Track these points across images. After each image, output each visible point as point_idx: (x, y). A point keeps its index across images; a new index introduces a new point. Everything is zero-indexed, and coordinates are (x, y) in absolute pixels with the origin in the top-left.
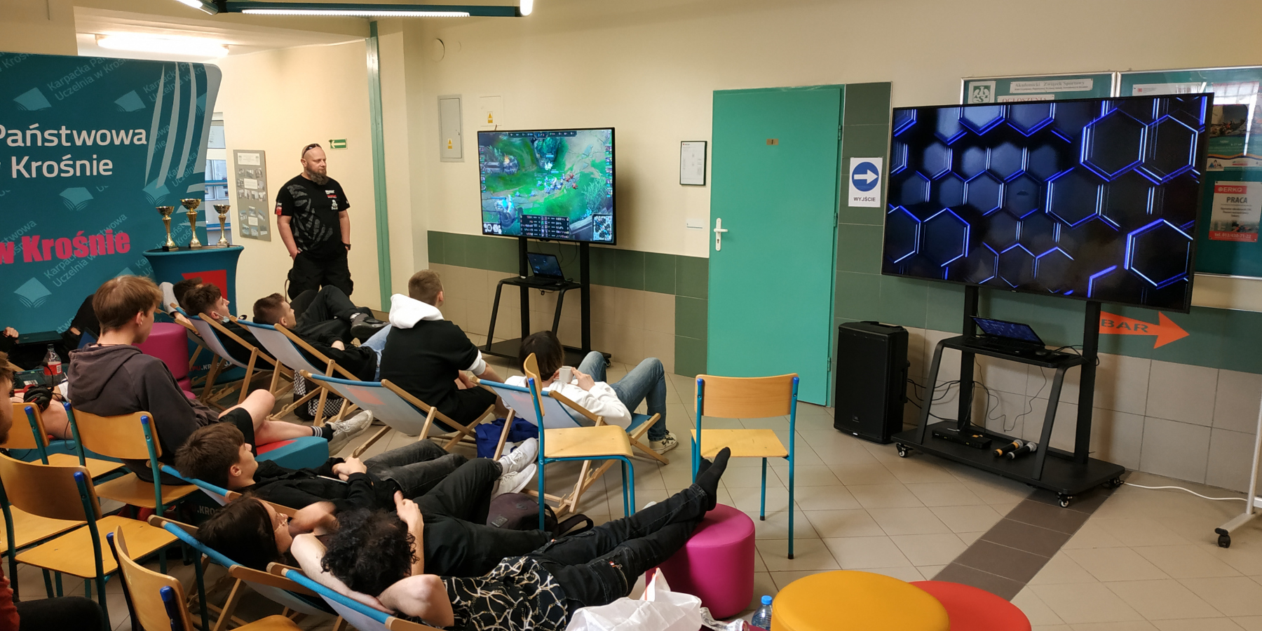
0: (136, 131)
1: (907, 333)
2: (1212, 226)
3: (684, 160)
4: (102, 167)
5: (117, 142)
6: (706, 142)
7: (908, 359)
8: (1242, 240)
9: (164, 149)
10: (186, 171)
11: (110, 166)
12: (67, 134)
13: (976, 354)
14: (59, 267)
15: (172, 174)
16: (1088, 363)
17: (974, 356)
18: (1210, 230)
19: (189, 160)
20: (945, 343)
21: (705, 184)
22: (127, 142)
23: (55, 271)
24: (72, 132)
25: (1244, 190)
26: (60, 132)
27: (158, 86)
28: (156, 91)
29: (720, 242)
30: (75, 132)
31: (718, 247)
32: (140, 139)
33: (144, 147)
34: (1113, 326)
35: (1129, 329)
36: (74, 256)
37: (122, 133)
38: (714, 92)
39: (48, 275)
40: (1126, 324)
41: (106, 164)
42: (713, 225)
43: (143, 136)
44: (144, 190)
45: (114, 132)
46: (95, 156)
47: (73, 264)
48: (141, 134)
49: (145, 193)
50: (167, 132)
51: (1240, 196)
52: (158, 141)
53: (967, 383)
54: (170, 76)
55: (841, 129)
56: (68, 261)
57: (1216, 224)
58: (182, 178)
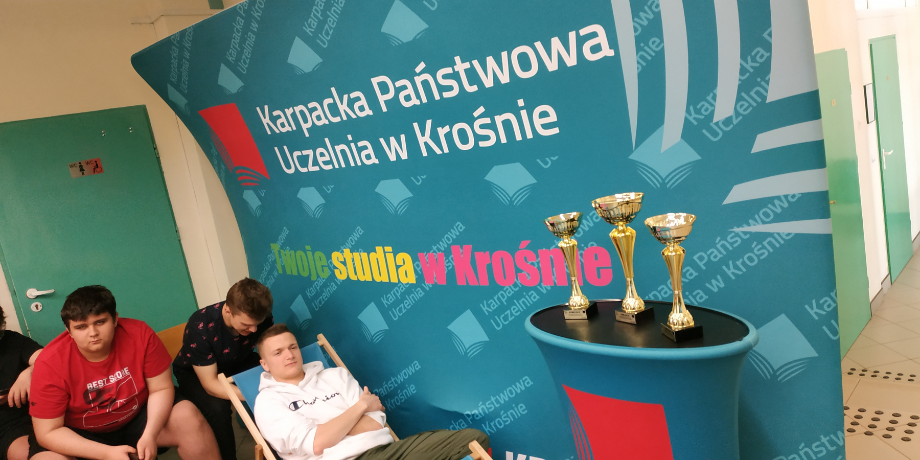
0: (583, 32)
4: (538, 122)
5: (552, 66)
9: (660, 55)
10: (739, 98)
11: (553, 118)
12: (466, 71)
14: (499, 299)
15: (698, 112)
19: (743, 71)
22: (571, 61)
23: (494, 304)
24: (471, 65)
26: (456, 68)
30: (476, 63)
32: (596, 49)
33: (613, 65)
36: (518, 282)
37: (556, 43)
39: (485, 309)
41: (544, 115)
43: (602, 38)
44: (633, 157)
45: (538, 45)
46: (521, 103)
47: (518, 296)
48: (594, 35)
49: (634, 163)
50: (658, 16)
52: (641, 41)
56: (509, 290)
58: (728, 121)
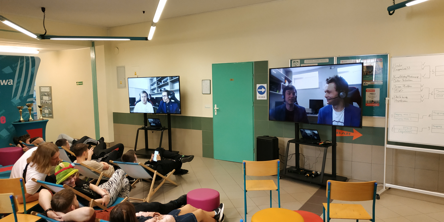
0: (9, 80)
1: (278, 139)
2: (366, 102)
3: (203, 86)
6: (210, 80)
7: (279, 147)
8: (375, 106)
9: (19, 86)
10: (27, 94)
13: (300, 144)
15: (22, 95)
16: (334, 146)
17: (299, 145)
18: (366, 103)
19: (28, 90)
20: (290, 141)
21: (210, 94)
25: (374, 91)
27: (18, 64)
28: (17, 66)
29: (216, 112)
31: (216, 114)
32: (10, 83)
33: (12, 86)
34: (340, 134)
35: (345, 134)
37: (4, 81)
38: (212, 64)
40: (344, 133)
42: (214, 107)
43: (12, 82)
48: (11, 81)
49: (12, 102)
50: (20, 80)
51: (373, 93)
52: (17, 84)
53: (297, 154)
54: (22, 61)
55: (253, 75)
57: (367, 101)
58: (25, 96)
